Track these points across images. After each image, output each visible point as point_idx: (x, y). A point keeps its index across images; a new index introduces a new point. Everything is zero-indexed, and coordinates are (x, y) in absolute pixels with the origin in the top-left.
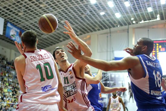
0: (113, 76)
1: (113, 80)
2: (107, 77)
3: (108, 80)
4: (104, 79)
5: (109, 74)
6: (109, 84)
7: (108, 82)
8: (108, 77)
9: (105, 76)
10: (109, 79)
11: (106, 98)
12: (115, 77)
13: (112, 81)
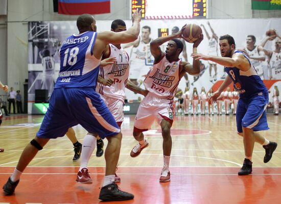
0: (55, 28)
1: (55, 35)
2: (43, 30)
3: (45, 35)
4: (37, 34)
5: (48, 25)
6: (47, 43)
7: (46, 40)
8: (47, 29)
9: (39, 29)
10: (47, 33)
11: (42, 71)
12: (59, 29)
13: (53, 37)
